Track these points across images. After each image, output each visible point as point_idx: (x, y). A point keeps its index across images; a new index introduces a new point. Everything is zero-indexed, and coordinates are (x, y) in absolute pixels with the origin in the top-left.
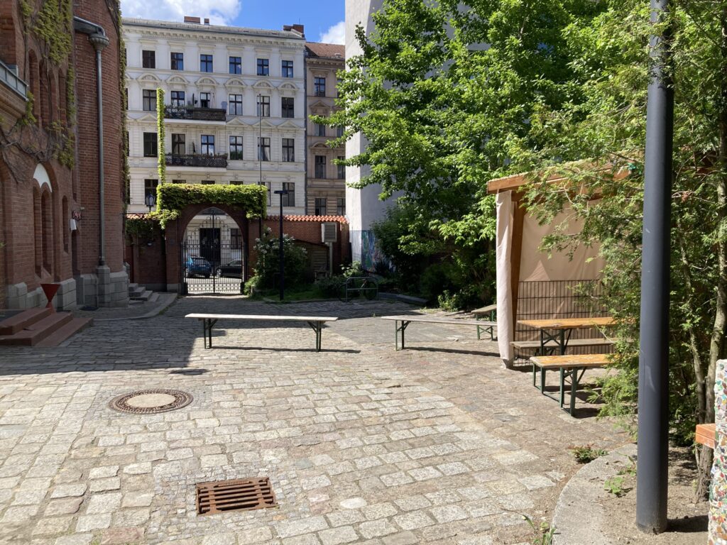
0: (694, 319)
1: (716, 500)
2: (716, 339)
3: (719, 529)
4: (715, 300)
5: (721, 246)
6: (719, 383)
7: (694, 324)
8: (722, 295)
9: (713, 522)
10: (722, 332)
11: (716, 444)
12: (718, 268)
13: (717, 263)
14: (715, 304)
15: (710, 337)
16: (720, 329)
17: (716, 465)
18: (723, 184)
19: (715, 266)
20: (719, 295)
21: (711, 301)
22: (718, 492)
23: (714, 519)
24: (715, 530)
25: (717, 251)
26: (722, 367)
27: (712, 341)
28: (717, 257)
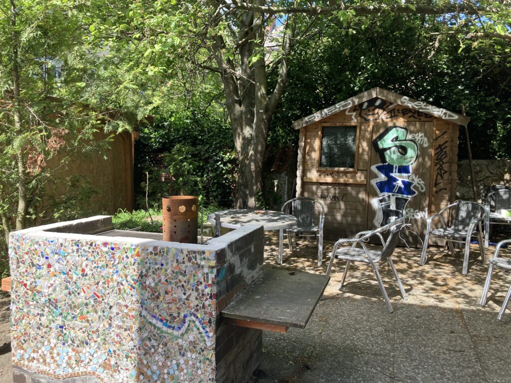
0: (3, 207)
1: (14, 325)
2: (20, 219)
3: (18, 344)
4: (18, 192)
5: (19, 156)
6: (11, 248)
7: (4, 210)
8: (22, 189)
9: (14, 341)
10: (23, 214)
11: (12, 288)
12: (18, 171)
13: (18, 168)
14: (17, 196)
15: (16, 218)
16: (22, 211)
17: (13, 303)
18: (18, 114)
19: (16, 169)
20: (20, 189)
21: (15, 194)
22: (15, 320)
23: (15, 338)
24: (15, 345)
25: (17, 160)
26: (13, 236)
27: (17, 220)
28: (16, 163)
